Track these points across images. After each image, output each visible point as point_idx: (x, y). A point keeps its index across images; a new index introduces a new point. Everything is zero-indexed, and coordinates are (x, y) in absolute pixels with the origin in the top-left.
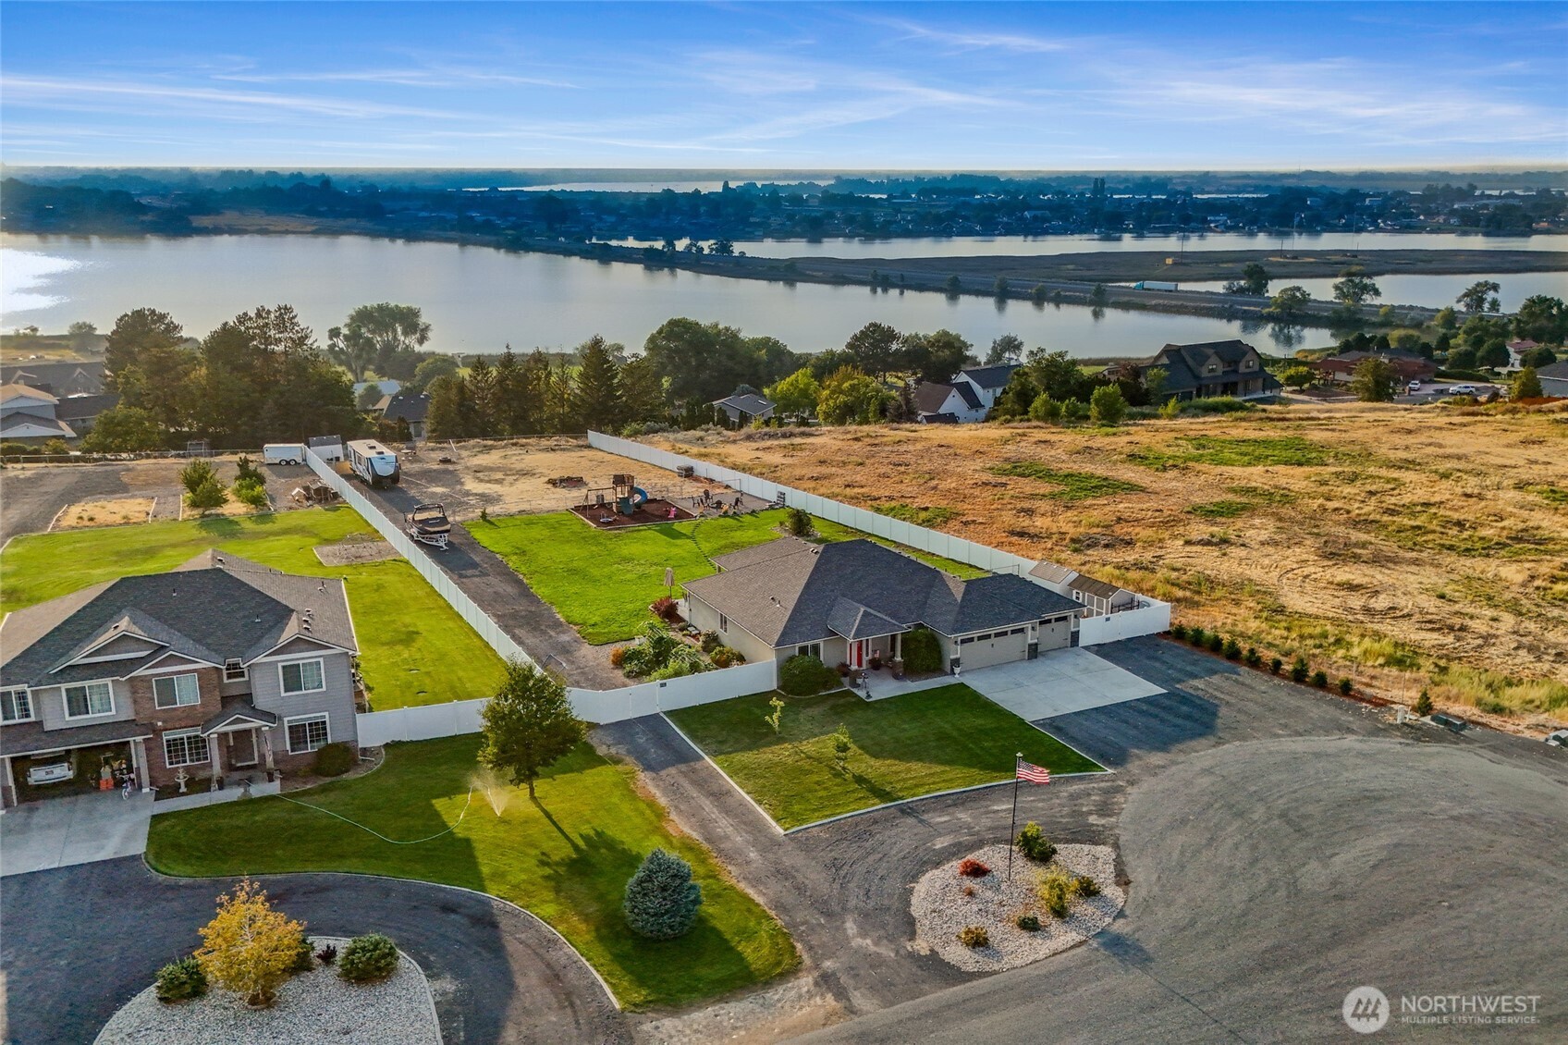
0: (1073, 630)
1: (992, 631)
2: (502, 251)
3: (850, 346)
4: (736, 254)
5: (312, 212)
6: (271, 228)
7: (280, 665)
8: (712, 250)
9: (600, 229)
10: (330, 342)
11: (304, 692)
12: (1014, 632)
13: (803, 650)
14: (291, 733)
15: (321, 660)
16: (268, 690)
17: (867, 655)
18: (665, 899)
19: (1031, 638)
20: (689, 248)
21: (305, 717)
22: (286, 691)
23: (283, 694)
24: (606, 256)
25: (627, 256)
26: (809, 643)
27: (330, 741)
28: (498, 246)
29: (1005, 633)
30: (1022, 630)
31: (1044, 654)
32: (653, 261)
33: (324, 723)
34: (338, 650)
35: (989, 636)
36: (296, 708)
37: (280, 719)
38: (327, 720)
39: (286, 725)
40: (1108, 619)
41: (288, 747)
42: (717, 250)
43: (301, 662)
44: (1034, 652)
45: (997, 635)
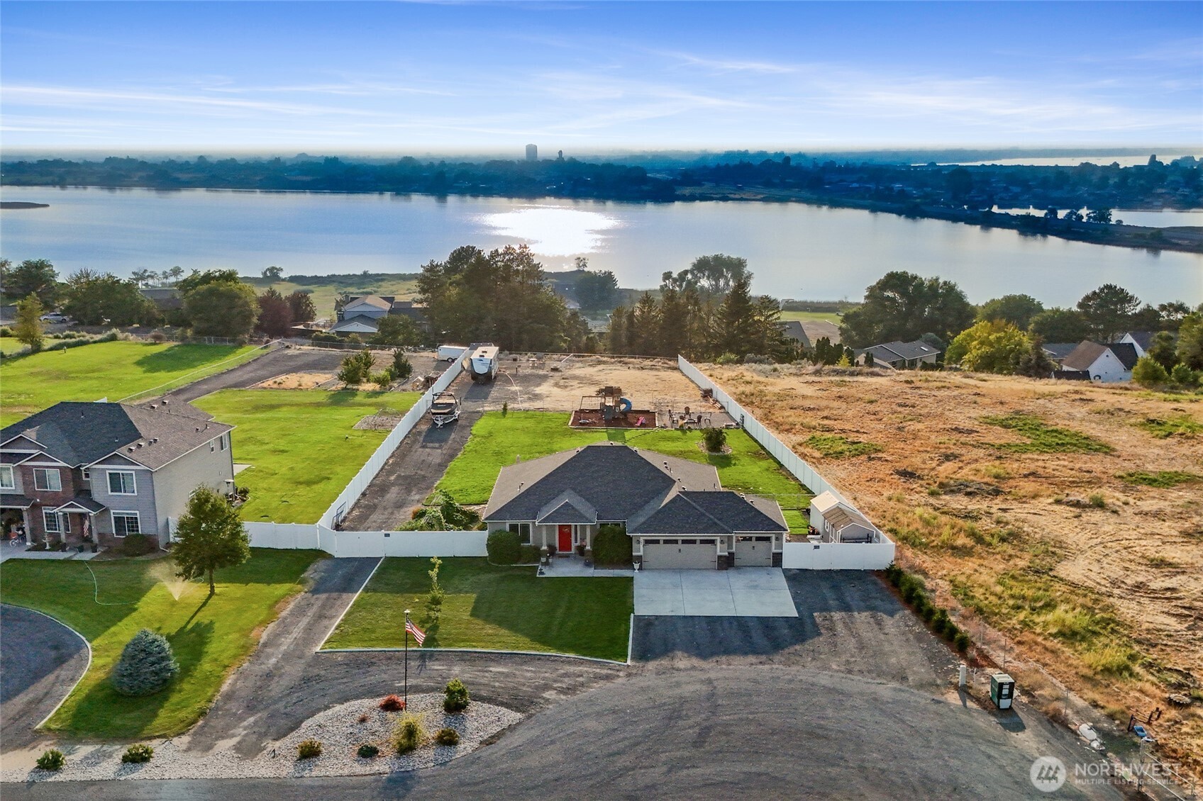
0: (774, 550)
1: (680, 537)
2: (903, 216)
3: (1080, 305)
4: (1113, 222)
5: (768, 184)
6: (732, 196)
7: (107, 472)
8: (1090, 218)
9: (1001, 199)
10: (663, 283)
11: (123, 494)
12: (703, 542)
13: (514, 528)
14: (116, 522)
15: (133, 472)
16: (101, 490)
17: (576, 541)
18: (130, 665)
19: (721, 550)
20: (1069, 215)
21: (125, 513)
22: (112, 491)
23: (110, 493)
24: (989, 222)
25: (1005, 222)
26: (519, 522)
27: (140, 532)
28: (899, 213)
29: (694, 542)
30: (712, 542)
31: (738, 568)
32: (1029, 227)
33: (136, 518)
34: (143, 467)
35: (676, 542)
36: (119, 505)
37: (107, 510)
38: (138, 516)
39: (112, 516)
40: (817, 547)
41: (114, 532)
42: (1095, 218)
43: (121, 472)
44: (727, 563)
45: (684, 542)
